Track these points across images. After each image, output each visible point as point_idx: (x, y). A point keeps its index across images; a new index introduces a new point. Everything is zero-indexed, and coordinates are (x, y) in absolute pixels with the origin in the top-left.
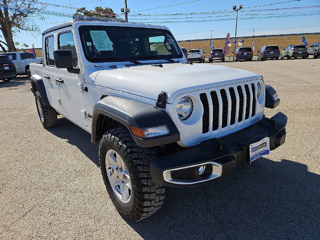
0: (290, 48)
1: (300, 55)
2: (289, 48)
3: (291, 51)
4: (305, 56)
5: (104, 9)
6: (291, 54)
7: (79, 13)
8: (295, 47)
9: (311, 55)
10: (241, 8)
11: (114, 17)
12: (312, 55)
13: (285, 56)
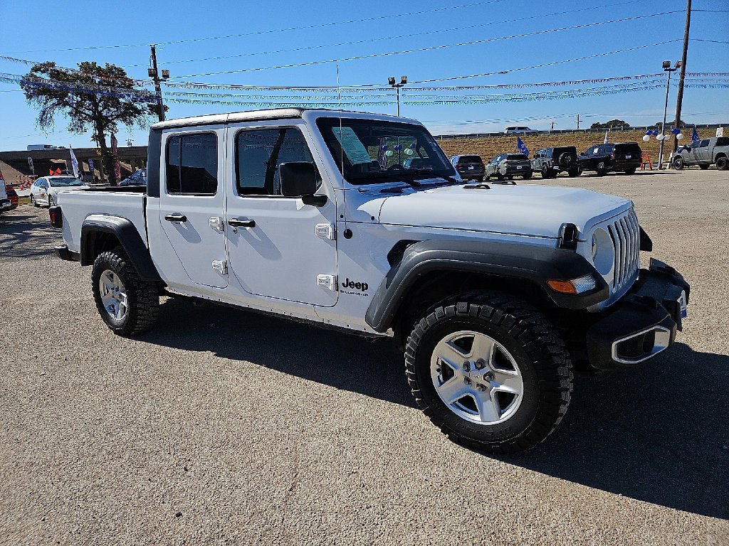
0: (501, 160)
1: (518, 172)
2: (498, 160)
3: (503, 166)
4: (527, 175)
5: (104, 67)
6: (503, 171)
7: (38, 74)
8: (509, 157)
9: (536, 171)
10: (404, 82)
11: (129, 87)
12: (538, 171)
13: (492, 175)
